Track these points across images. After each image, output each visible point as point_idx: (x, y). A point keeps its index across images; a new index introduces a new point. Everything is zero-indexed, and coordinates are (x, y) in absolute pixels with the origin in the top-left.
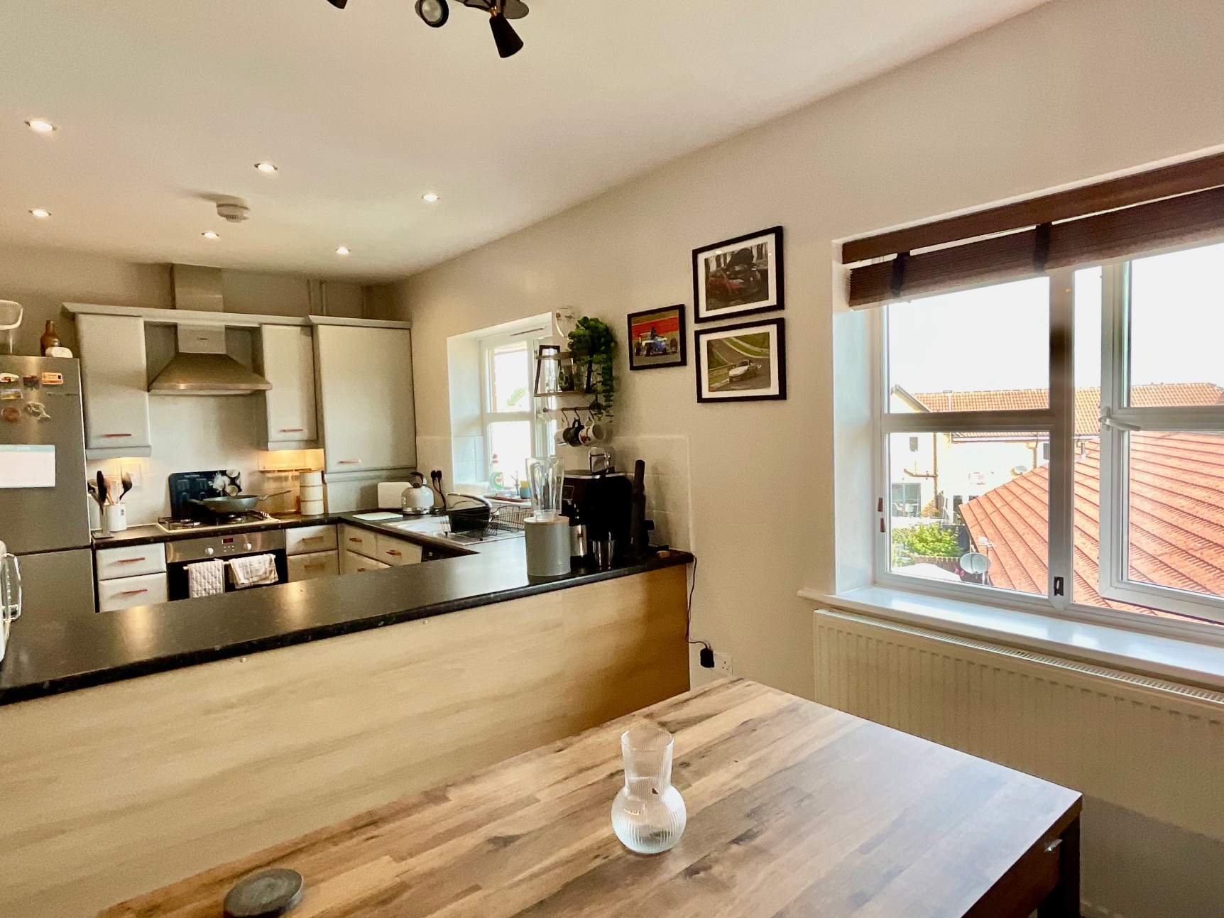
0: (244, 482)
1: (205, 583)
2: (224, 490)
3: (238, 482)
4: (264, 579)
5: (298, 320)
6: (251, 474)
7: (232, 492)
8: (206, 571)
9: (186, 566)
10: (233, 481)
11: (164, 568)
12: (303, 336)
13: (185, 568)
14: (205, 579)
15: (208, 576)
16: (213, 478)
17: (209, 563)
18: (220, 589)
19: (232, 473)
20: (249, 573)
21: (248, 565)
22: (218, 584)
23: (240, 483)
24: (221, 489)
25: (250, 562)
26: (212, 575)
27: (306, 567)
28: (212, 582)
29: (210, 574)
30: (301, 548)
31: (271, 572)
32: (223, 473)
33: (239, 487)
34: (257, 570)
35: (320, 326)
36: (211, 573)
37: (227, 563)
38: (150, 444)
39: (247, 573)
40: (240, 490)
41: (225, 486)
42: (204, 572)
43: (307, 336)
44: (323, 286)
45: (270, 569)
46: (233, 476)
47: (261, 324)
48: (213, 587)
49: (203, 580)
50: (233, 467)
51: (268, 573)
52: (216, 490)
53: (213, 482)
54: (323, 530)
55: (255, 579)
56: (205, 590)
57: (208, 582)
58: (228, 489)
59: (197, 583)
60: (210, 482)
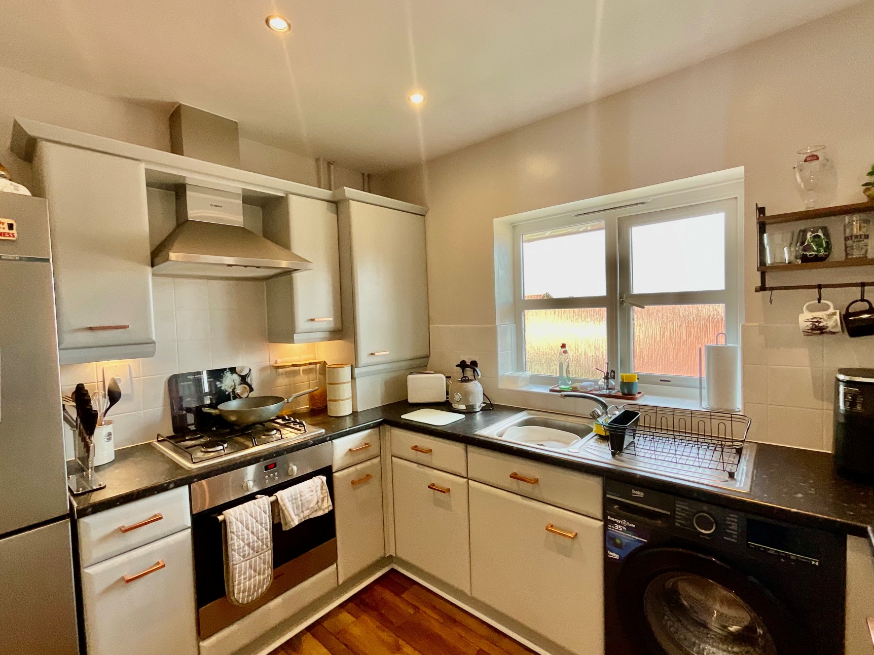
0: (254, 380)
1: (248, 535)
2: (233, 391)
3: (248, 380)
4: (316, 511)
5: (326, 193)
6: (263, 369)
7: (243, 393)
8: (249, 517)
9: (221, 514)
10: (244, 379)
11: (189, 523)
12: (330, 214)
13: (220, 518)
14: (248, 529)
15: (252, 523)
16: (222, 377)
17: (251, 503)
18: (267, 538)
19: (242, 371)
20: (300, 507)
21: (299, 495)
22: (265, 532)
23: (251, 381)
24: (230, 390)
25: (300, 492)
26: (257, 521)
27: (353, 483)
28: (257, 531)
29: (255, 521)
30: (349, 461)
31: (323, 500)
32: (233, 370)
33: (250, 386)
34: (310, 502)
35: (352, 202)
36: (255, 518)
37: (273, 498)
38: (154, 338)
39: (298, 507)
40: (251, 390)
41: (235, 385)
42: (247, 520)
43: (332, 213)
44: (332, 167)
45: (322, 496)
46: (243, 374)
47: (287, 193)
48: (258, 538)
49: (246, 531)
50: (243, 362)
51: (320, 501)
52: (224, 392)
53: (221, 382)
54: (369, 436)
55: (307, 513)
56: (248, 545)
57: (253, 533)
58: (238, 391)
59: (238, 537)
60: (218, 383)
